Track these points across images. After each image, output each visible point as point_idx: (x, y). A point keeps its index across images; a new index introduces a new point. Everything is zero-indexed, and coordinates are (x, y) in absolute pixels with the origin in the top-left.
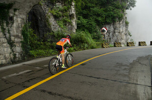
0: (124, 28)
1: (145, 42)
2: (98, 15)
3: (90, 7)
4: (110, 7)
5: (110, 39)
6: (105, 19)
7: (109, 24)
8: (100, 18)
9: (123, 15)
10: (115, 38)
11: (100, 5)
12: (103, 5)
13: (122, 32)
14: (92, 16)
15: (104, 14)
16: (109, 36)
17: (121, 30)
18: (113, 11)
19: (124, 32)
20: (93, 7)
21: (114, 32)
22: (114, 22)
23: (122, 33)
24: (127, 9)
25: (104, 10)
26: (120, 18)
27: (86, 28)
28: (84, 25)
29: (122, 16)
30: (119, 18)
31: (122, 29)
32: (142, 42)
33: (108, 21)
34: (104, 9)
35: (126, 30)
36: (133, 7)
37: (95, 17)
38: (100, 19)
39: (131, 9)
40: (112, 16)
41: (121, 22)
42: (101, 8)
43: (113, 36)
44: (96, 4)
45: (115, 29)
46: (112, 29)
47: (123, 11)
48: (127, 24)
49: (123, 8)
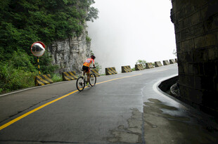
0: (85, 46)
1: (114, 69)
2: (44, 25)
4: (62, 13)
5: (65, 63)
6: (56, 32)
7: (61, 39)
8: (46, 29)
9: (83, 28)
10: (73, 62)
11: (46, 8)
12: (51, 9)
13: (83, 52)
14: (31, 25)
15: (54, 24)
16: (63, 58)
17: (81, 50)
18: (67, 20)
19: (85, 52)
20: (35, 10)
21: (71, 53)
22: (69, 37)
23: (83, 55)
24: (87, 20)
25: (53, 18)
26: (79, 32)
29: (81, 30)
30: (77, 32)
31: (82, 48)
32: (110, 68)
33: (60, 35)
34: (53, 16)
35: (88, 50)
36: (95, 18)
37: (37, 27)
38: (46, 31)
39: (93, 21)
40: (66, 27)
41: (80, 38)
42: (48, 13)
43: (70, 58)
44: (40, 6)
45: (71, 48)
46: (67, 48)
47: (82, 22)
48: (88, 41)
49: (83, 18)
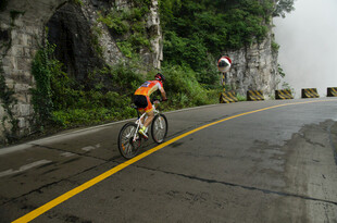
0: (269, 58)
1: (315, 90)
2: (211, 29)
3: (192, 11)
4: (238, 10)
5: (238, 82)
6: (228, 39)
7: (235, 48)
8: (215, 35)
9: (266, 27)
10: (249, 80)
11: (215, 6)
12: (221, 7)
13: (265, 66)
14: (196, 31)
15: (225, 27)
16: (235, 75)
17: (263, 63)
18: (244, 20)
19: (269, 67)
20: (200, 11)
21: (247, 67)
22: (246, 44)
23: (265, 70)
24: (275, 15)
25: (224, 19)
26: (260, 36)
27: (185, 58)
28: (179, 52)
29: (264, 32)
30: (258, 37)
31: (265, 60)
32: (308, 90)
33: (233, 42)
34: (225, 15)
35: (274, 62)
36: (288, 11)
37: (204, 33)
38: (215, 37)
39: (284, 17)
40: (241, 31)
41: (262, 46)
42: (217, 13)
43: (245, 76)
44: (207, 5)
45: (248, 60)
46: (242, 60)
47: (267, 20)
48: (275, 49)
49: (267, 13)
